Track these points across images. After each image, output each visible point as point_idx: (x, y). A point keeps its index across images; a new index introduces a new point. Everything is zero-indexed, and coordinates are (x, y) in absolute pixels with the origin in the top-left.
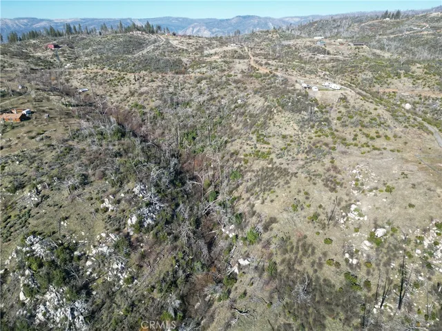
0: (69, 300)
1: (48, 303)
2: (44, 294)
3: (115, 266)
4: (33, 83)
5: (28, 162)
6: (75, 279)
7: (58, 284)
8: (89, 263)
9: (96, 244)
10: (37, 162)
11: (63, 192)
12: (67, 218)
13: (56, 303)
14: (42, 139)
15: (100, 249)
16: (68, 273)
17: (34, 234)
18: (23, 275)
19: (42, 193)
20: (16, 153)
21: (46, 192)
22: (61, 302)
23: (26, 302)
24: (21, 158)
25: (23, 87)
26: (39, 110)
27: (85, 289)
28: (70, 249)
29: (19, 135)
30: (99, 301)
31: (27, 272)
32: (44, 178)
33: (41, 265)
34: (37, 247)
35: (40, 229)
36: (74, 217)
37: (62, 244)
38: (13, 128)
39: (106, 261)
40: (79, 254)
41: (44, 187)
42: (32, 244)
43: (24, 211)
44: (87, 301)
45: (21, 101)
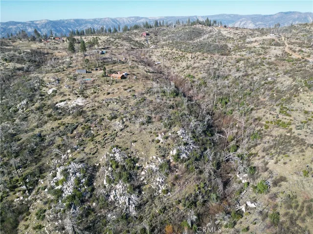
0: (129, 192)
1: (117, 190)
2: (116, 184)
3: (158, 180)
4: (131, 56)
5: (120, 104)
6: (134, 180)
7: (124, 181)
8: (143, 173)
9: (149, 162)
10: (126, 104)
11: (136, 125)
12: (135, 141)
13: (121, 192)
14: (130, 91)
15: (151, 166)
16: (131, 175)
17: (117, 146)
18: (107, 170)
19: (125, 124)
20: (116, 98)
21: (127, 123)
22: (124, 192)
23: (106, 186)
24: (118, 101)
25: (125, 59)
26: (131, 74)
27: (138, 189)
28: (134, 161)
29: (119, 87)
30: (145, 199)
31: (110, 169)
32: (128, 115)
33: (117, 167)
34: (117, 155)
35: (120, 145)
36: (139, 141)
37: (130, 157)
38: (117, 83)
39: (153, 174)
40: (139, 166)
41: (127, 120)
42: (115, 153)
43: (114, 132)
44: (138, 196)
45: (123, 67)
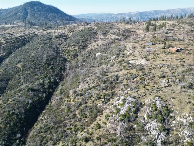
0: (160, 130)
1: (152, 125)
2: (152, 120)
3: (186, 132)
4: (189, 37)
5: (170, 69)
6: (166, 124)
7: (158, 120)
8: (174, 122)
9: (182, 116)
10: (174, 70)
11: (178, 87)
12: (174, 98)
13: (154, 127)
14: (181, 62)
15: (182, 120)
16: (164, 119)
17: (159, 97)
18: (149, 109)
19: (170, 83)
20: (168, 64)
21: (171, 83)
22: (156, 128)
23: (145, 119)
24: (168, 67)
25: (184, 38)
26: (185, 49)
27: (168, 131)
28: (169, 111)
29: (172, 57)
30: (170, 140)
31: (150, 109)
32: (173, 78)
33: (156, 110)
34: (158, 102)
35: (162, 97)
36: (177, 99)
37: (167, 107)
38: (172, 54)
39: (182, 126)
40: (172, 116)
41: (172, 81)
42: (157, 100)
43: (160, 87)
44: (166, 136)
45: (179, 44)
